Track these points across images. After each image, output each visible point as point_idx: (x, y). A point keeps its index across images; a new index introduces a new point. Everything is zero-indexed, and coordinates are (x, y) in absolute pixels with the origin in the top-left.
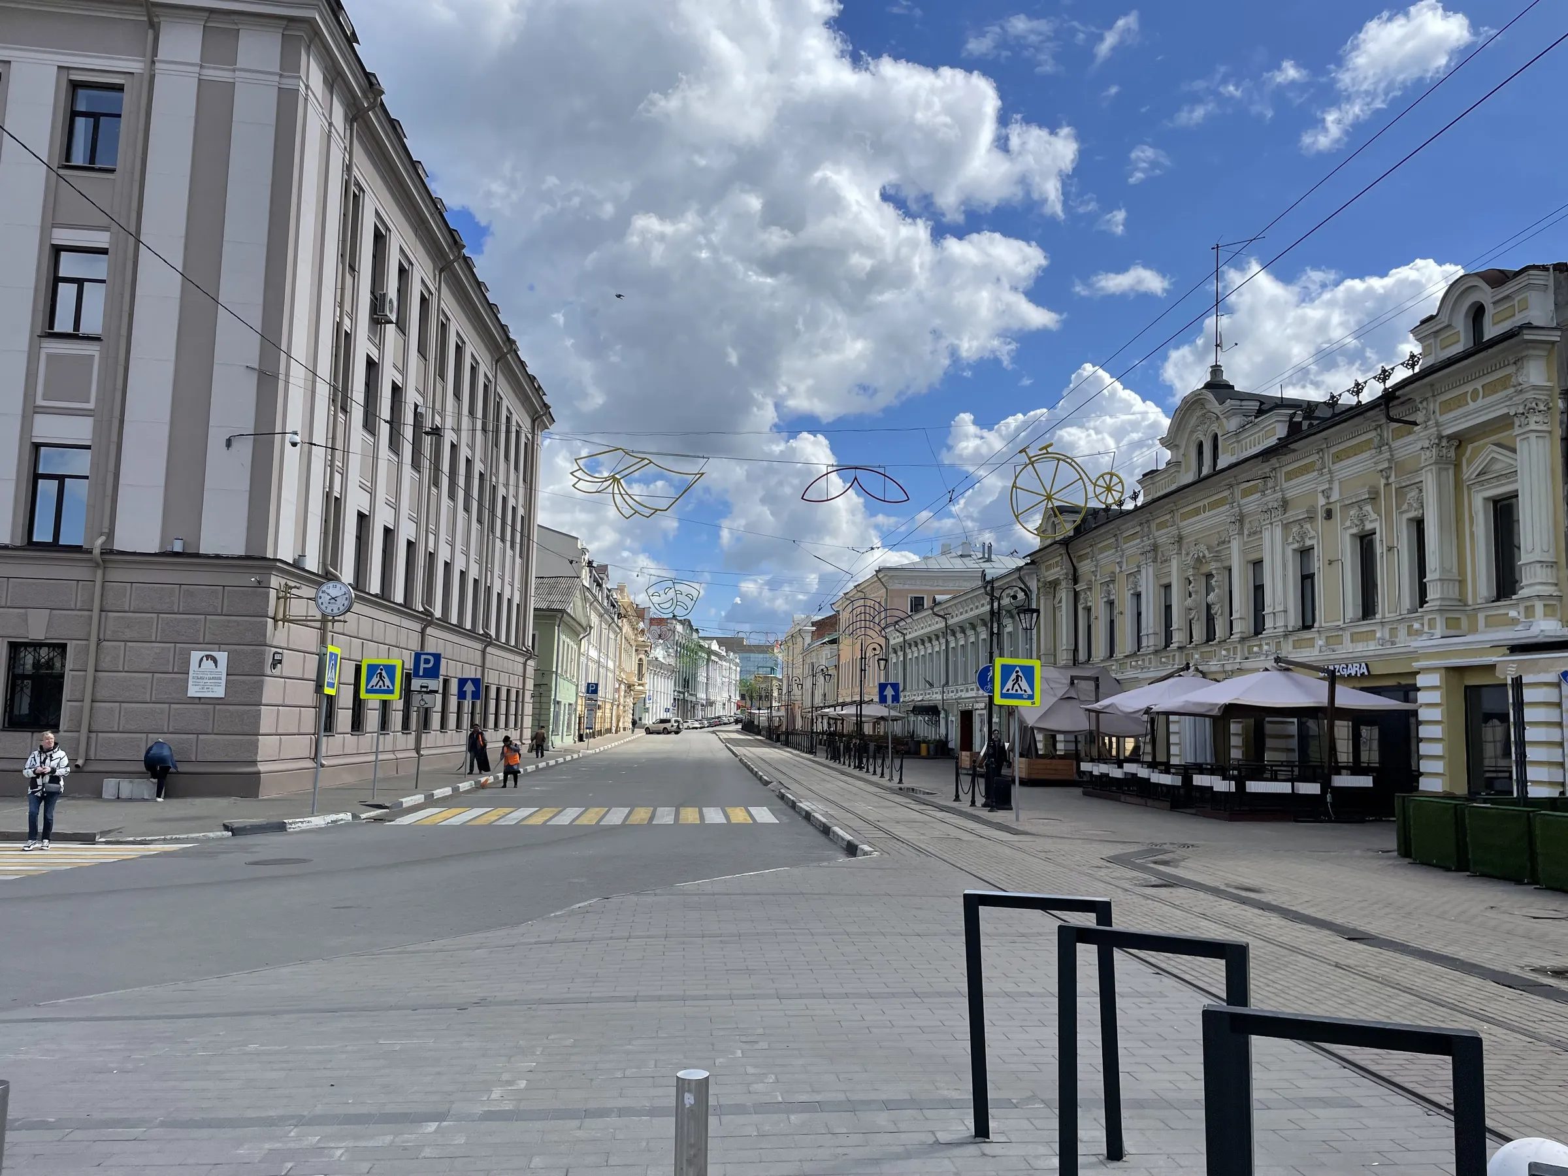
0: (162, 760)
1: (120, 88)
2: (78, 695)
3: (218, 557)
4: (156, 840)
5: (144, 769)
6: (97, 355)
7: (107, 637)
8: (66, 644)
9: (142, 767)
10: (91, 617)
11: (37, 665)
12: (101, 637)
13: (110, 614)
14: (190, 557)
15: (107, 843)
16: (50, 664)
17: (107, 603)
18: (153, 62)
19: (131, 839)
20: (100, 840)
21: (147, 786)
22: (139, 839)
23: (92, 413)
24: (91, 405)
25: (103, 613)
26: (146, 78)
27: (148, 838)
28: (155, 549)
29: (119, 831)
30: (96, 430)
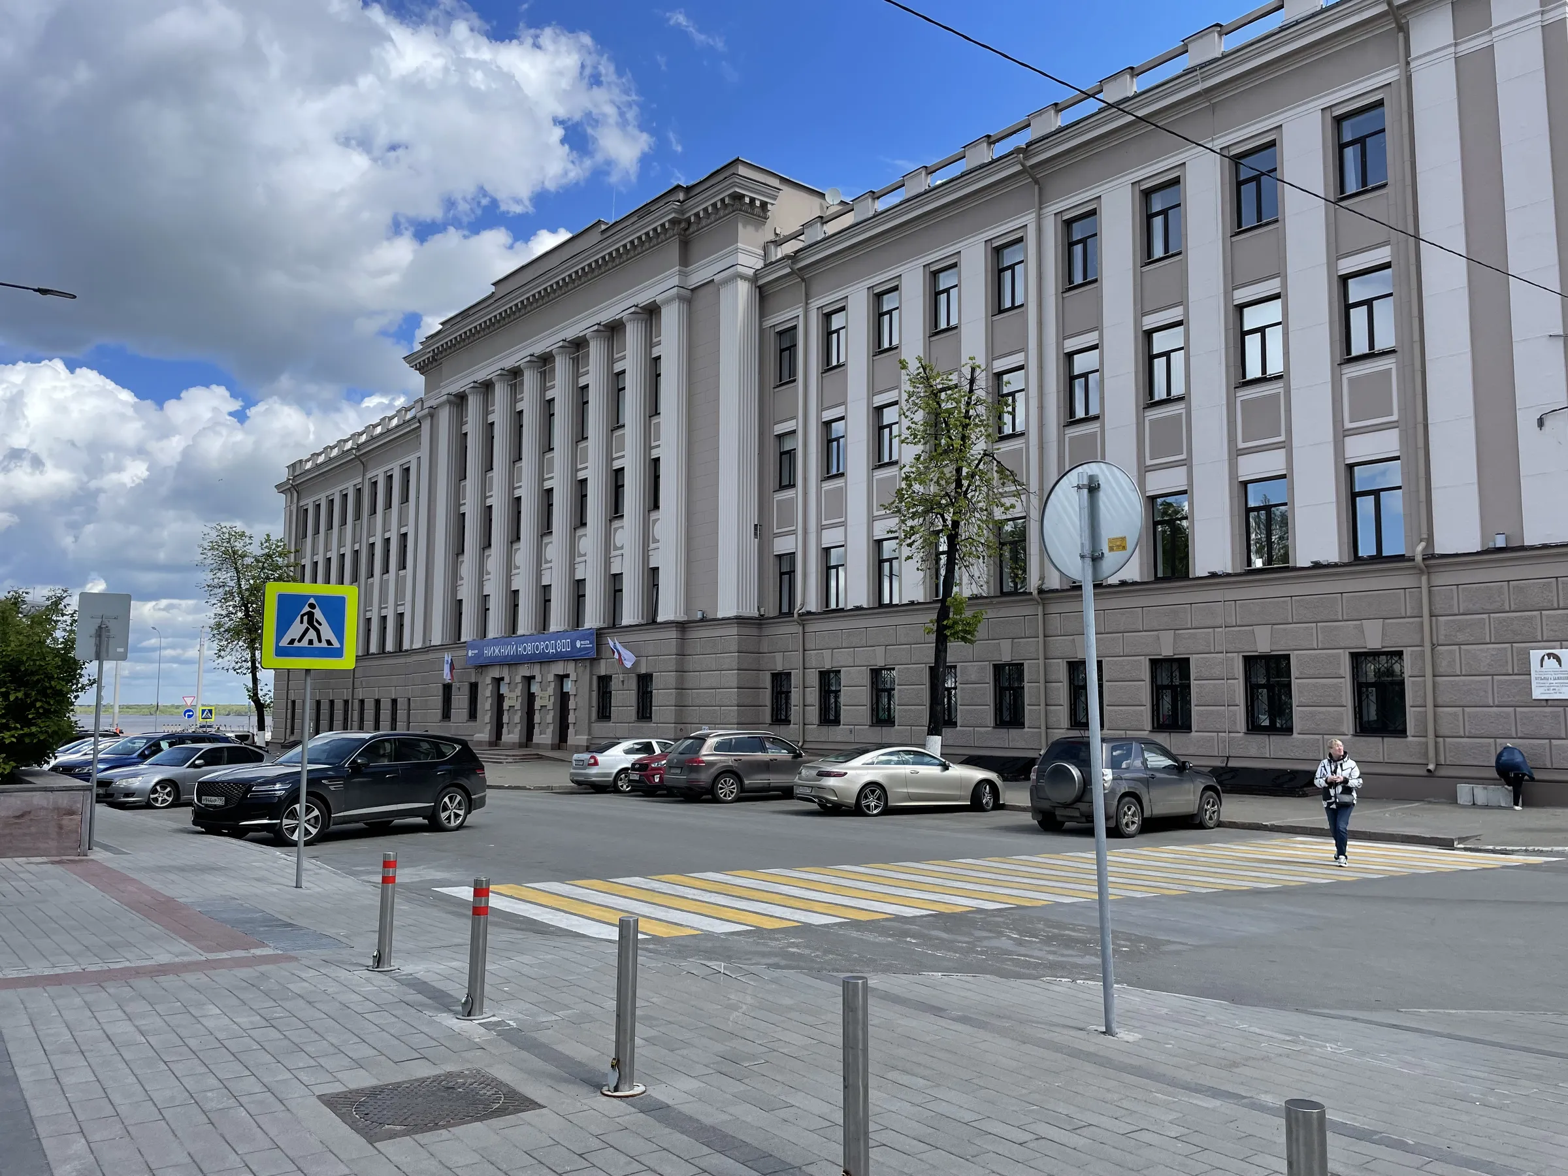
0: (1515, 767)
1: (1380, 104)
2: (1420, 702)
3: (1545, 547)
4: (1517, 851)
5: (1496, 775)
6: (1393, 366)
7: (1440, 642)
8: (1402, 651)
9: (1494, 774)
10: (1422, 623)
11: (1378, 673)
12: (1435, 642)
13: (1440, 618)
14: (1514, 551)
15: (1466, 849)
16: (1390, 672)
17: (1435, 609)
18: (1408, 63)
19: (1491, 847)
20: (1459, 846)
21: (1501, 794)
22: (1498, 848)
23: (1396, 424)
24: (1395, 418)
25: (1434, 618)
26: (1403, 81)
27: (1508, 848)
28: (1477, 548)
29: (1477, 838)
30: (1403, 440)
